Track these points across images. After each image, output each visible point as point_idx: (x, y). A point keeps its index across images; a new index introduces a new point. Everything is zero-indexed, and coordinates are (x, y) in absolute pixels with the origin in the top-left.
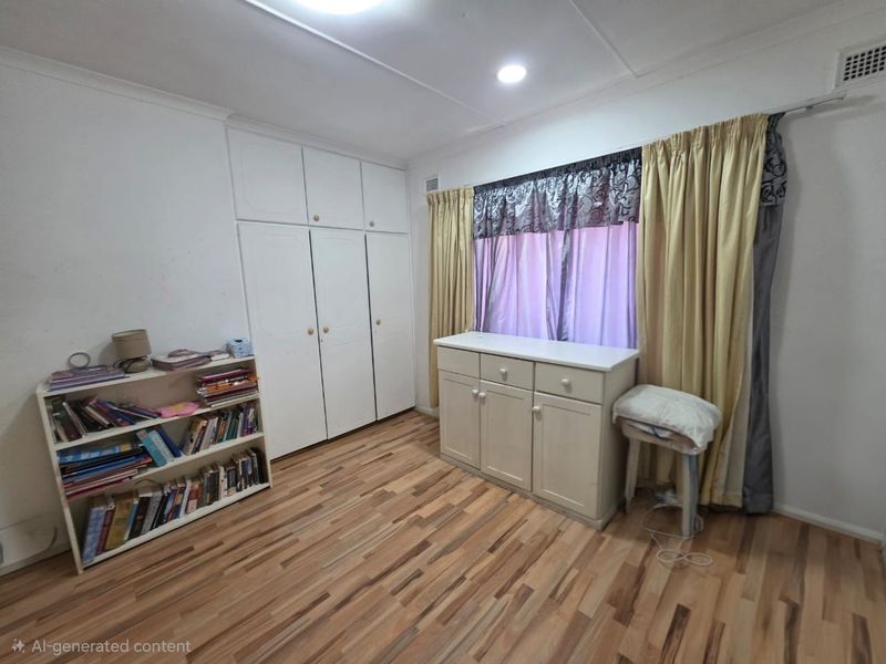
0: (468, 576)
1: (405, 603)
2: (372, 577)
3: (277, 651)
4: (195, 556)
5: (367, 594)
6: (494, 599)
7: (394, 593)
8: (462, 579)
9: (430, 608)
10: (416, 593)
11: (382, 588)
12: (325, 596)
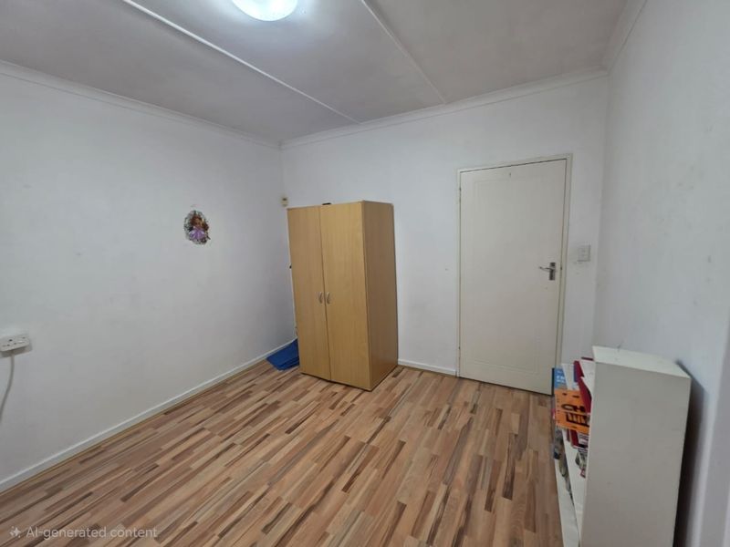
0: (216, 537)
1: (278, 500)
2: (312, 514)
3: (355, 455)
4: (491, 491)
5: (312, 500)
6: (198, 521)
7: (289, 505)
8: (221, 535)
9: (257, 501)
10: (270, 509)
11: (301, 506)
12: (346, 489)
